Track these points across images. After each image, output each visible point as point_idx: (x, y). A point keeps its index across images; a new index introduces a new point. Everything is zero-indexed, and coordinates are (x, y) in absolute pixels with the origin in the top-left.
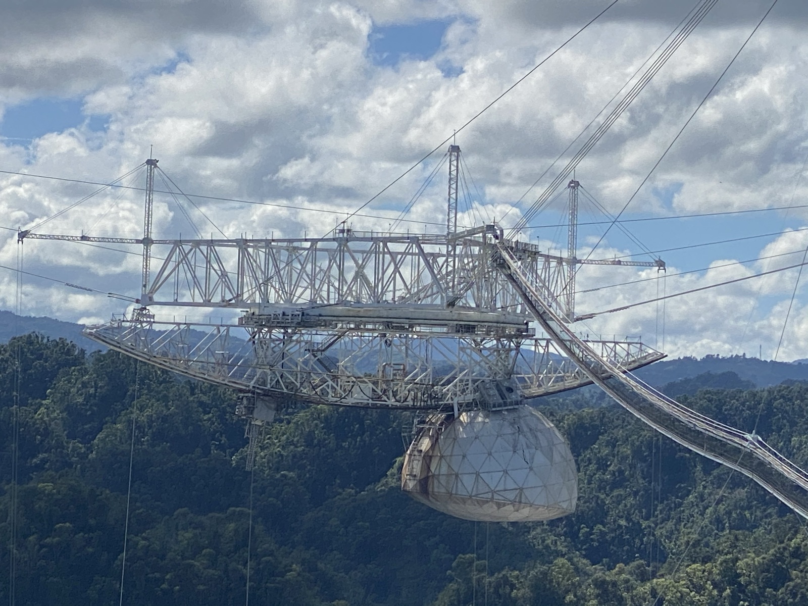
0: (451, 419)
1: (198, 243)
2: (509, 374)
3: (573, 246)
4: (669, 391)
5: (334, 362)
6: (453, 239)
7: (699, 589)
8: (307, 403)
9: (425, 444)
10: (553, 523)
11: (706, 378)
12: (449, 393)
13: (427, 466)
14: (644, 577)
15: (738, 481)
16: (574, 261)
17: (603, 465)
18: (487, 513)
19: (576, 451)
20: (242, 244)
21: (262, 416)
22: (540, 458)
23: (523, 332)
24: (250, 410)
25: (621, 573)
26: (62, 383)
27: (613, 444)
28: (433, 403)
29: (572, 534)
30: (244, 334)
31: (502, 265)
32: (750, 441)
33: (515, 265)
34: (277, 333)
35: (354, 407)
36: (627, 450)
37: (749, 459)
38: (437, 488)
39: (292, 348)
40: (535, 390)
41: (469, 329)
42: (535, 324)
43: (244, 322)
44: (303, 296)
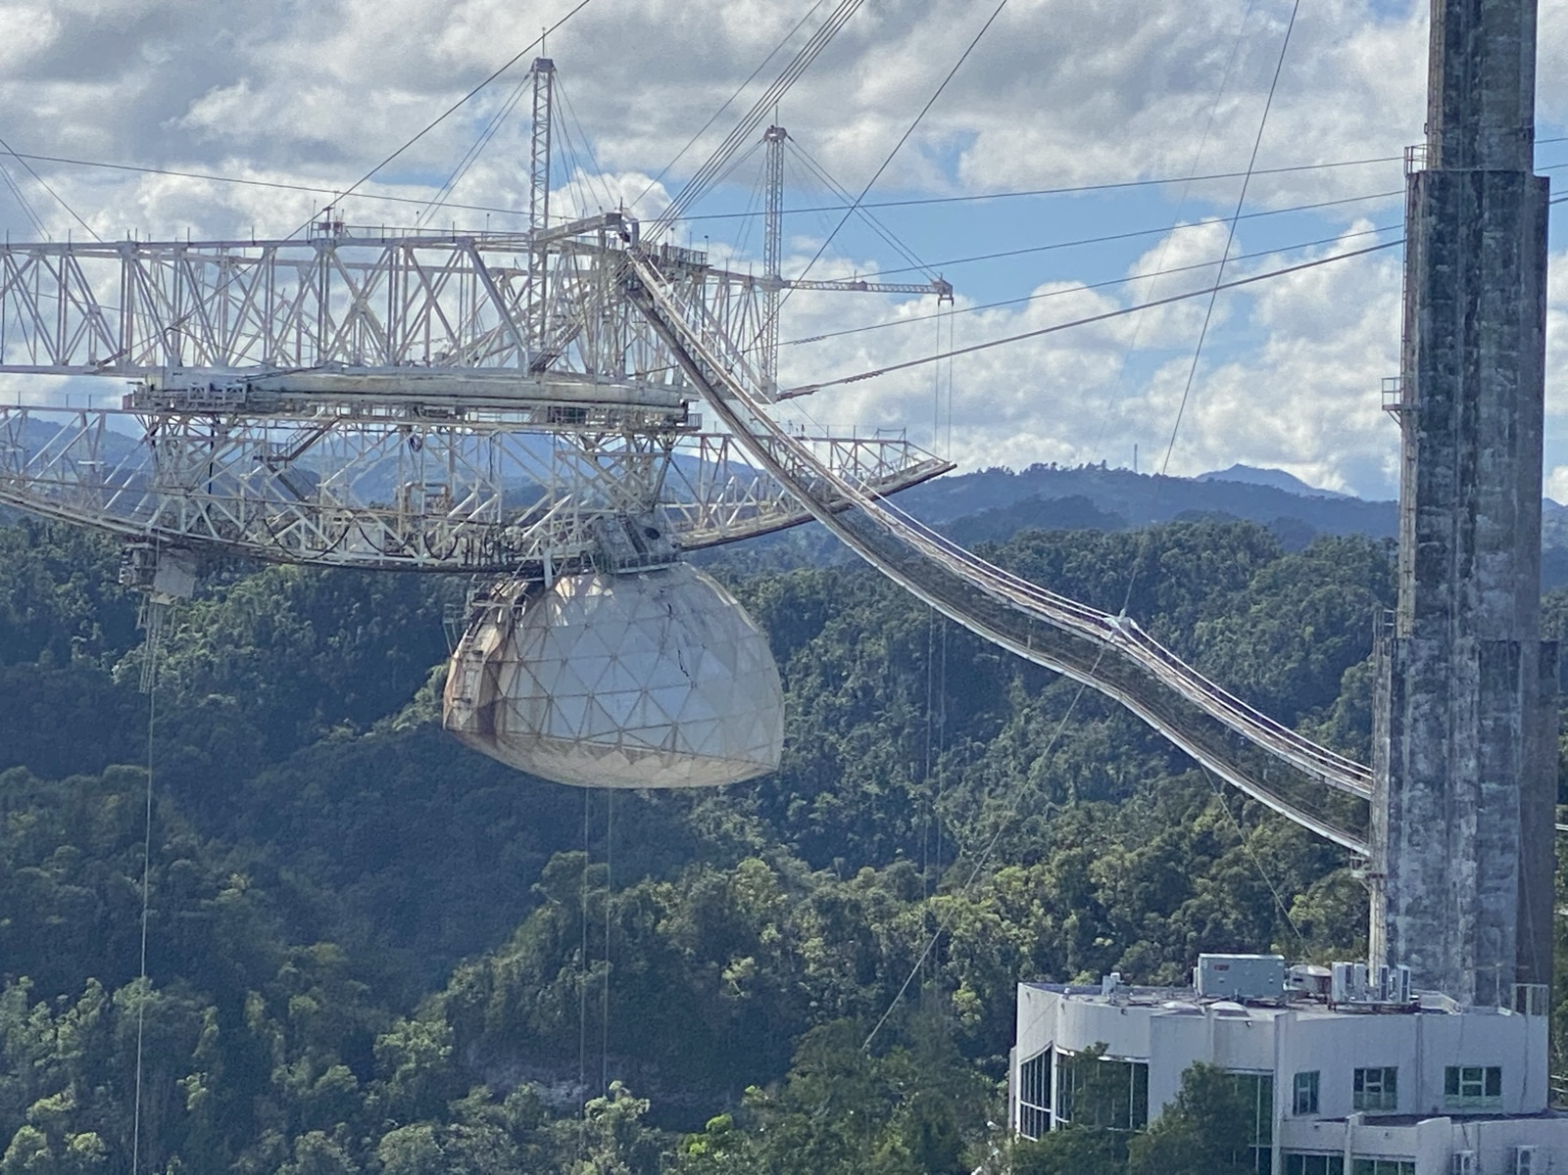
0: (537, 591)
1: (42, 250)
2: (651, 503)
3: (773, 255)
4: (960, 533)
5: (312, 480)
6: (540, 242)
7: (1019, 915)
8: (258, 561)
9: (489, 639)
10: (736, 790)
12: (537, 540)
13: (491, 681)
14: (912, 893)
15: (1093, 707)
16: (777, 283)
17: (832, 677)
18: (610, 771)
19: (780, 652)
20: (129, 252)
21: (171, 586)
22: (711, 666)
23: (678, 422)
24: (147, 575)
25: (868, 886)
27: (851, 636)
28: (506, 561)
29: (773, 812)
30: (136, 426)
31: (636, 291)
32: (1114, 629)
33: (663, 291)
34: (199, 425)
35: (348, 568)
36: (878, 648)
37: (1114, 665)
38: (512, 723)
39: (229, 455)
40: (701, 534)
41: (574, 416)
42: (702, 408)
43: (136, 403)
44: (249, 353)
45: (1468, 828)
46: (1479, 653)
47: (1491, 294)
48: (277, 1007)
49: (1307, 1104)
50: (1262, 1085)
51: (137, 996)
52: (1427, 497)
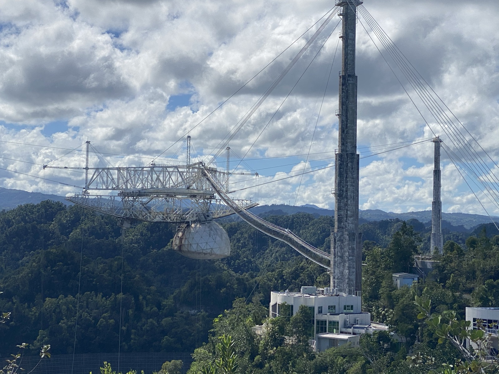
0: (188, 226)
1: (104, 169)
2: (208, 211)
3: (228, 169)
4: (260, 215)
5: (150, 208)
6: (188, 167)
7: (271, 281)
8: (141, 221)
9: (180, 234)
10: (222, 260)
11: (271, 212)
12: (188, 217)
13: (181, 241)
14: (252, 277)
15: (283, 245)
16: (228, 174)
17: (239, 240)
18: (201, 257)
19: (230, 236)
20: (119, 169)
21: (126, 226)
22: (218, 238)
23: (212, 197)
24: (122, 224)
25: (245, 276)
26: (58, 216)
27: (242, 234)
28: (183, 221)
29: (229, 264)
30: (120, 199)
31: (205, 175)
32: (287, 231)
33: (209, 175)
34: (131, 198)
35: (156, 223)
36: (246, 235)
37: (286, 237)
38: (184, 249)
39: (136, 203)
40: (216, 216)
41: (194, 196)
42: (216, 194)
43: (120, 195)
44: (139, 186)
45: (347, 265)
46: (348, 235)
47: (350, 174)
48: (144, 298)
49: (320, 312)
50: (312, 309)
51: (121, 296)
52: (339, 209)
